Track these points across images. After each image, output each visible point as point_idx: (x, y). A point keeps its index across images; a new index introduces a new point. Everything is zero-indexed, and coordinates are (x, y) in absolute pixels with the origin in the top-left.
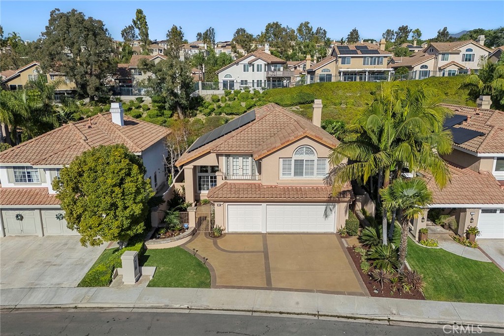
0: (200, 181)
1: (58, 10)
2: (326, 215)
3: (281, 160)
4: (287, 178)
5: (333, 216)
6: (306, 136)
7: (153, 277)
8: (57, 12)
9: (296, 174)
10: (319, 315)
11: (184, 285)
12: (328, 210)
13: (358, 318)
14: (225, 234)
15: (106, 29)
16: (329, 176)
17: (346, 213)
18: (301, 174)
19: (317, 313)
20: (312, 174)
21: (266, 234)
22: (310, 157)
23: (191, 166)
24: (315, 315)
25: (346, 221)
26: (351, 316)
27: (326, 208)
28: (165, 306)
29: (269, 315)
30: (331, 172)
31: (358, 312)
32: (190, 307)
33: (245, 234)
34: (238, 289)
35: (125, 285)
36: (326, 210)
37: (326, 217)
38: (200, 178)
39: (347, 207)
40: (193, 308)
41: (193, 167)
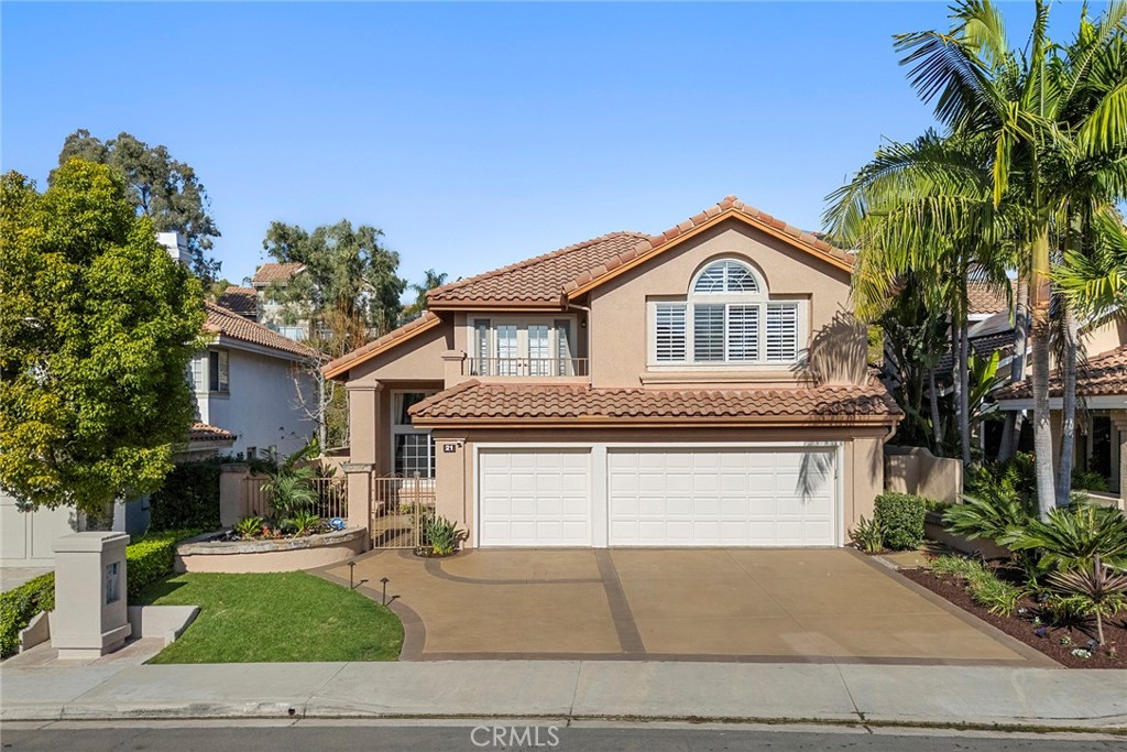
0: (399, 451)
1: (86, 133)
2: (805, 486)
3: (653, 305)
4: (671, 367)
5: (828, 489)
6: (733, 223)
7: (178, 634)
8: (82, 137)
9: (700, 355)
10: (867, 724)
11: (295, 655)
12: (812, 467)
13: (1052, 730)
14: (468, 551)
15: (201, 186)
16: (809, 360)
17: (874, 474)
18: (719, 355)
19: (858, 718)
20: (752, 354)
21: (608, 549)
22: (744, 298)
23: (370, 380)
24: (851, 723)
25: (878, 501)
26: (1016, 723)
27: (806, 460)
28: (196, 708)
29: (645, 726)
30: (816, 343)
31: (1040, 711)
32: (298, 712)
33: (536, 549)
34: (508, 660)
35: (60, 662)
36: (804, 467)
37: (806, 490)
38: (401, 439)
39: (876, 452)
40: (314, 713)
41: (375, 384)
